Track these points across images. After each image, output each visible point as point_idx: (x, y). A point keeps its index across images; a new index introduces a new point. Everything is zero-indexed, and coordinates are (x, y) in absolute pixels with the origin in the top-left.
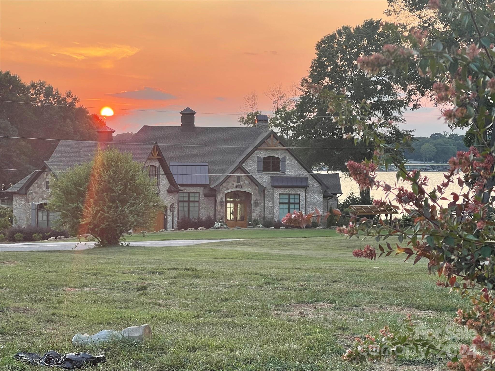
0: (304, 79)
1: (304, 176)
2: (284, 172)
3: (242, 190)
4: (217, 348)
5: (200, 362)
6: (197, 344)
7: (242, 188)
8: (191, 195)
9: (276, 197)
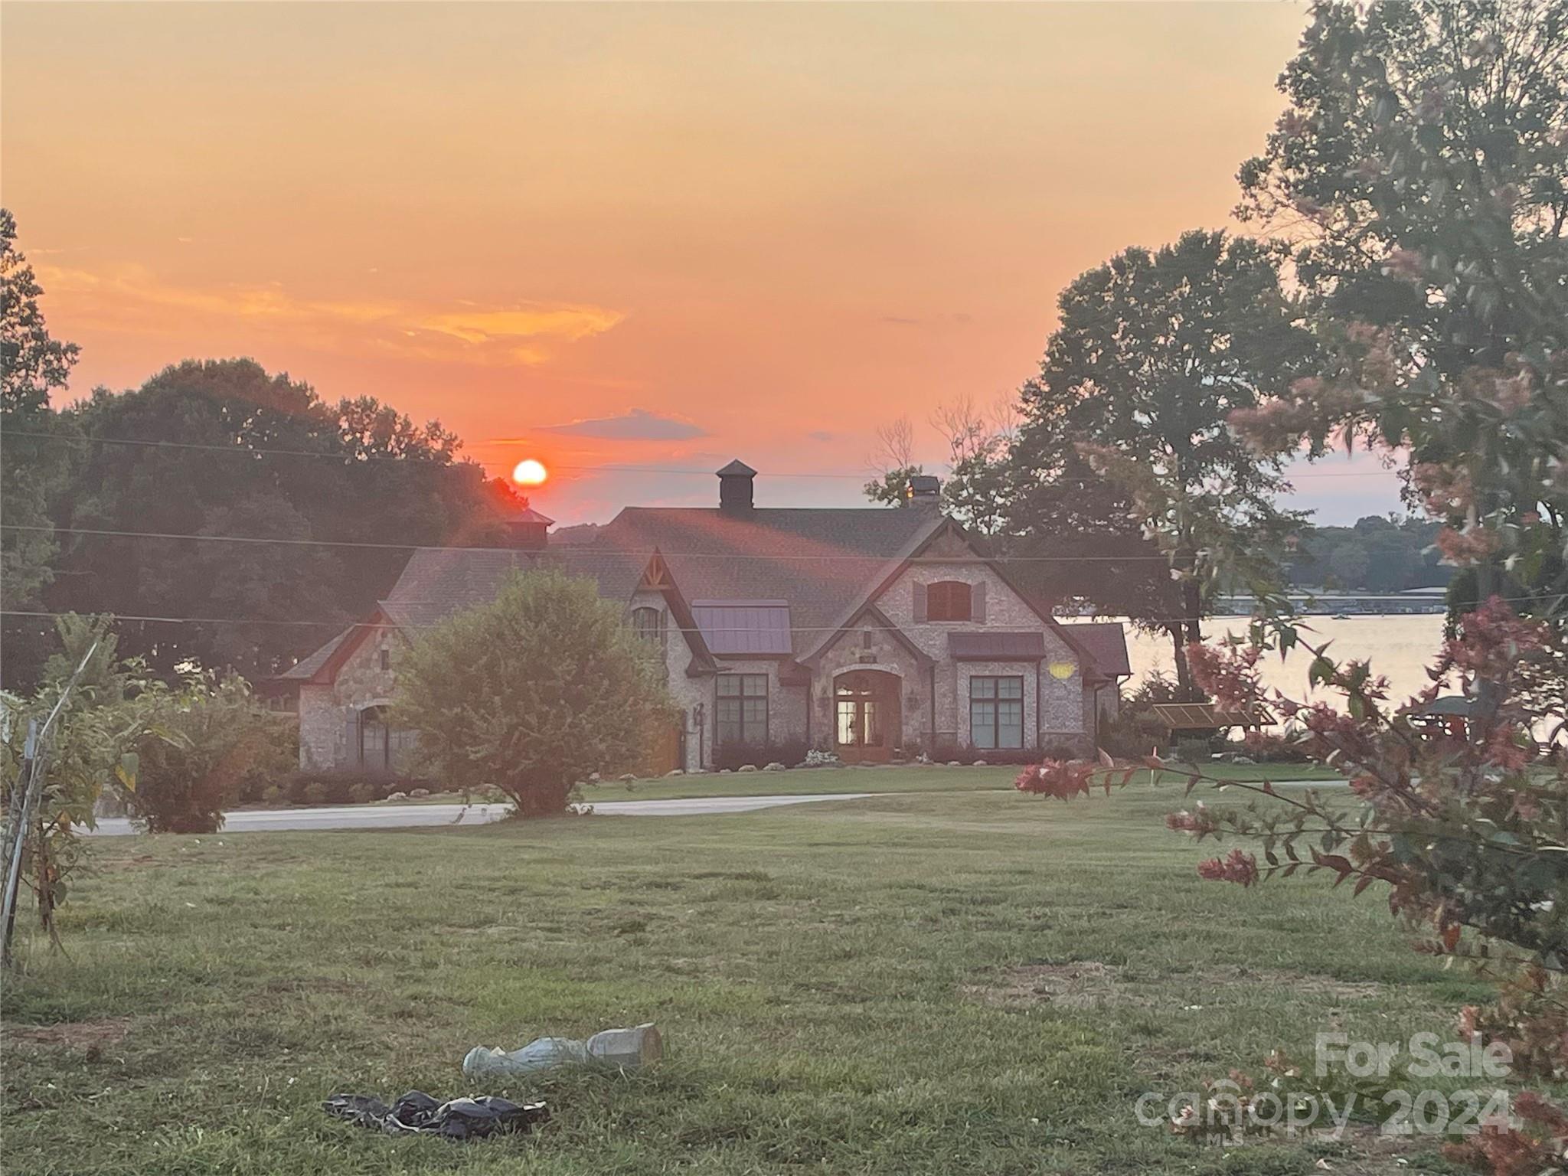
0: (1030, 384)
1: (1033, 630)
2: (982, 621)
3: (875, 667)
4: (831, 1084)
5: (787, 1121)
6: (777, 1074)
7: (875, 662)
8: (747, 681)
9: (963, 685)
